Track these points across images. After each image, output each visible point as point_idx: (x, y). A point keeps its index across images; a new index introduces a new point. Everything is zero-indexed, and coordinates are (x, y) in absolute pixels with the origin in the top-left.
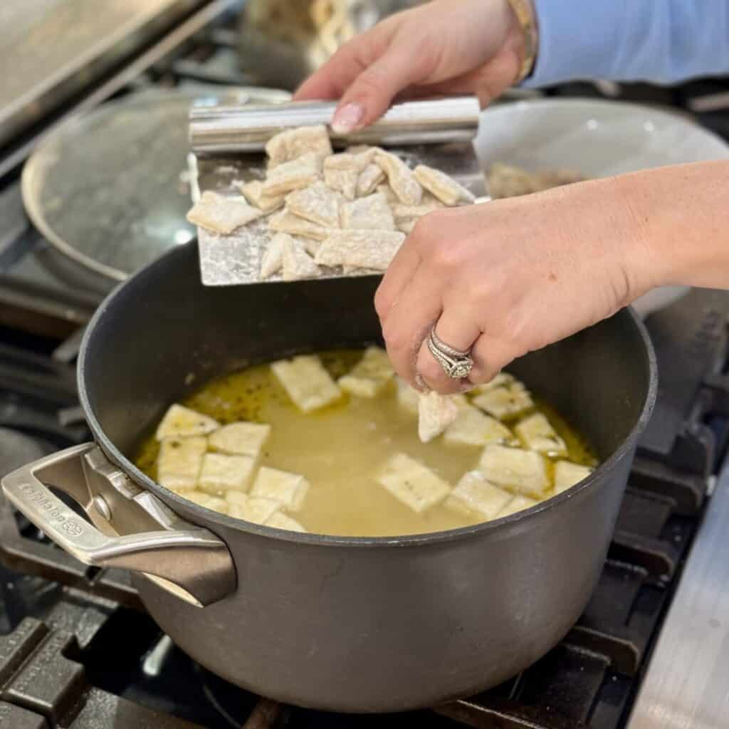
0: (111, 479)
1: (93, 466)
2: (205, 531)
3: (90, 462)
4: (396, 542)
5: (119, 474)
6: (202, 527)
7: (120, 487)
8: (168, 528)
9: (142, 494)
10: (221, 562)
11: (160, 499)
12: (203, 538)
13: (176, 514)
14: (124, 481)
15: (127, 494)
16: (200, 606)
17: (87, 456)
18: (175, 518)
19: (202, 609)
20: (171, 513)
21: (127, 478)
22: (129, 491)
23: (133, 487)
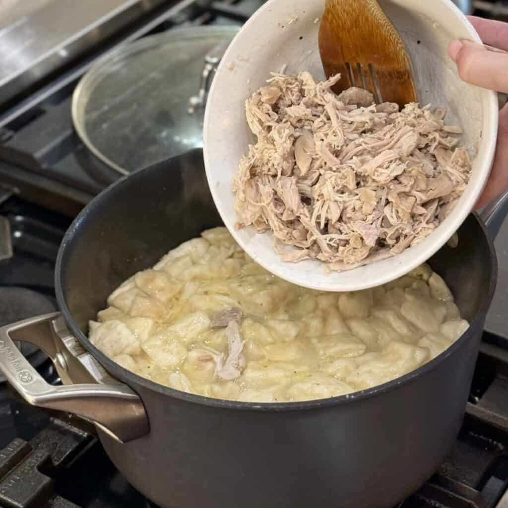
0: (64, 341)
1: (56, 330)
2: (125, 386)
3: (55, 327)
4: (258, 407)
5: (70, 339)
6: (123, 383)
7: (70, 347)
8: (100, 382)
9: (84, 355)
10: (137, 411)
11: (97, 360)
12: (123, 392)
13: (107, 371)
14: (74, 343)
15: (74, 354)
16: (122, 442)
17: (53, 322)
18: (106, 375)
19: (122, 444)
20: (103, 371)
21: (76, 342)
22: (76, 351)
23: (80, 348)
